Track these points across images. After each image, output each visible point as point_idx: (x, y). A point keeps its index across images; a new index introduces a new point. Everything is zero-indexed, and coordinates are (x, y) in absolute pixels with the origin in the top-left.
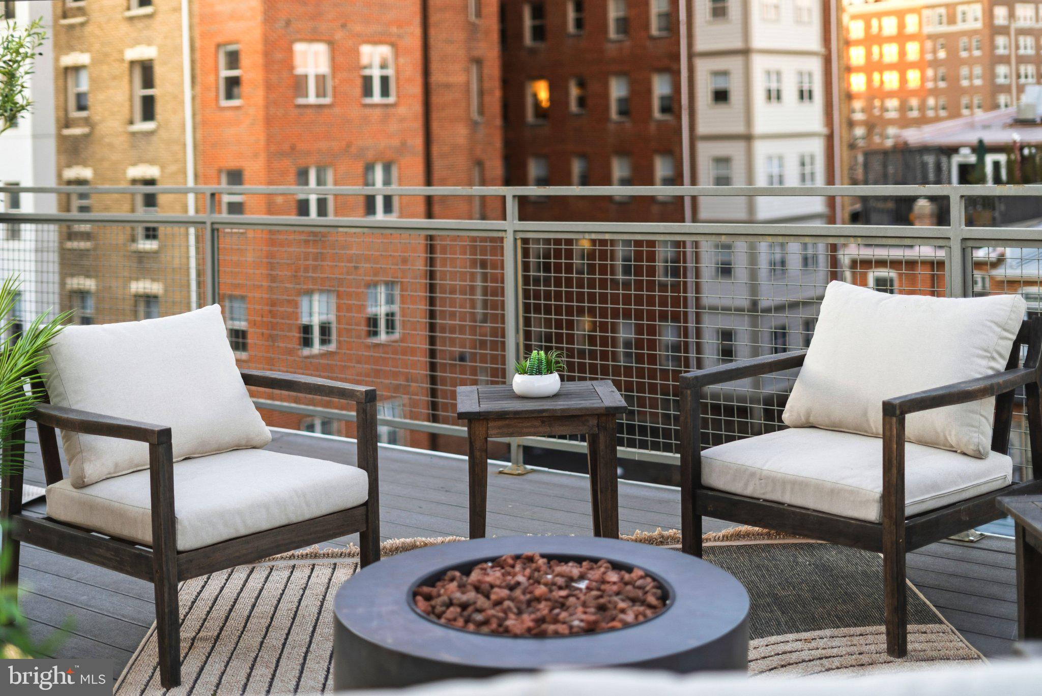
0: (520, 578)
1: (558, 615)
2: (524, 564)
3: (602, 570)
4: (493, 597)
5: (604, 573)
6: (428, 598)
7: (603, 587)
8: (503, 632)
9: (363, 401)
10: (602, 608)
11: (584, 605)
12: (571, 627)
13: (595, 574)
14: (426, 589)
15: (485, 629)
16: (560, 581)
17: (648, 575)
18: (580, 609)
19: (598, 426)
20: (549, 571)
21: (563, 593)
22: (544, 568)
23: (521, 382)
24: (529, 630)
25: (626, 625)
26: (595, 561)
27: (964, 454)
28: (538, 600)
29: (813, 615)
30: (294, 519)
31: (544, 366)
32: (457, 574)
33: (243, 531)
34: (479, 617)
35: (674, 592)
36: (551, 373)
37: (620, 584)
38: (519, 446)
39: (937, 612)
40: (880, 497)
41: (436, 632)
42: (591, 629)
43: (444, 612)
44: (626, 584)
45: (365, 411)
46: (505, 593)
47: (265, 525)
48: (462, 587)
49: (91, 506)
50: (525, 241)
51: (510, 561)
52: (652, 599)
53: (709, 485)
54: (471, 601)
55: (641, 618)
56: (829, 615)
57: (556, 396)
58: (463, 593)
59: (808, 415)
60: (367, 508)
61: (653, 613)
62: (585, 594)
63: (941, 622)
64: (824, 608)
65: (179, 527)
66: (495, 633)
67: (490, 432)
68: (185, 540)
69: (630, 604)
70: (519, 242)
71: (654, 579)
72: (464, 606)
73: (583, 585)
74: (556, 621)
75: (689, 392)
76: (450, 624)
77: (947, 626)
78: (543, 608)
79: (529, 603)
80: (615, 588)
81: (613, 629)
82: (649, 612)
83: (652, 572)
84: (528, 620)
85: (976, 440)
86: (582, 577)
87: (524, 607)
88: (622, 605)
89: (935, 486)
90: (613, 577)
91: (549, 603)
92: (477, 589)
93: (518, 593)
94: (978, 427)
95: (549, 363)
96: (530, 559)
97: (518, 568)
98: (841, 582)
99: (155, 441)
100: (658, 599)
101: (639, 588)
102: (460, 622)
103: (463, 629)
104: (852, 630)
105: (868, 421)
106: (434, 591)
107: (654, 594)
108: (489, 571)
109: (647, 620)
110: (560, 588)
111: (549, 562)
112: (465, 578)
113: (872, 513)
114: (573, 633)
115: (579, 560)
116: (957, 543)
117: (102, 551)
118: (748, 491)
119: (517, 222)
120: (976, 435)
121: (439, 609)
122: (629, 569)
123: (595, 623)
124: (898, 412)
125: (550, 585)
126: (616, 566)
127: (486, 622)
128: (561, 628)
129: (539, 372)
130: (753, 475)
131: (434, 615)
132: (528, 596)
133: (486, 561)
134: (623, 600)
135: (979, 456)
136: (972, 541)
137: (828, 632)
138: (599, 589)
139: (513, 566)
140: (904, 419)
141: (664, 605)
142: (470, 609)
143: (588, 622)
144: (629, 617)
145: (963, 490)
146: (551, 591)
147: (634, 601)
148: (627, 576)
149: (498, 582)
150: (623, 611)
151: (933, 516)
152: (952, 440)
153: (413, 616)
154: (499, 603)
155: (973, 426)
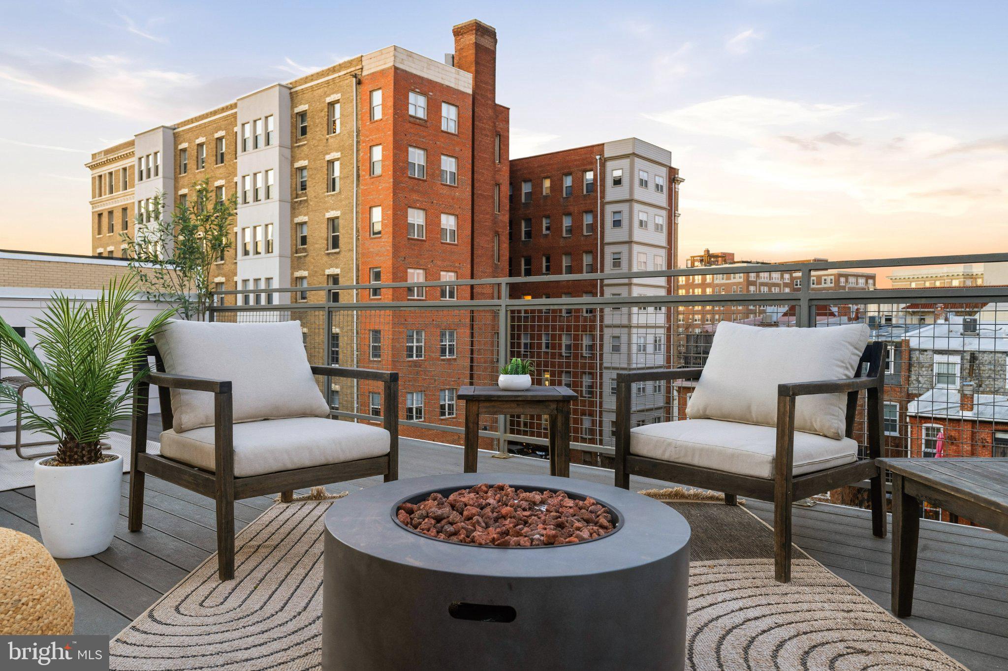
0: (491, 501)
1: (521, 529)
2: (496, 491)
3: (560, 498)
4: (465, 513)
5: (561, 500)
6: (410, 512)
7: (561, 510)
8: (469, 542)
9: (389, 381)
10: (560, 526)
11: (544, 523)
12: (532, 540)
13: (554, 501)
14: (409, 505)
15: (454, 539)
16: (525, 504)
17: (598, 503)
18: (541, 526)
19: (557, 410)
20: (515, 497)
21: (527, 513)
22: (511, 494)
23: (504, 380)
24: (493, 540)
25: (582, 541)
26: (554, 491)
27: (826, 436)
28: (504, 517)
29: (710, 549)
30: (331, 460)
31: (520, 369)
32: (439, 496)
33: (290, 466)
34: (450, 529)
35: (622, 516)
36: (525, 374)
37: (575, 508)
38: (505, 440)
39: (802, 551)
40: (773, 459)
41: (408, 538)
42: (550, 543)
43: (420, 523)
44: (580, 509)
45: (389, 388)
46: (475, 510)
47: (307, 462)
48: (440, 505)
49: (183, 445)
50: (513, 312)
51: (484, 488)
52: (603, 521)
53: (636, 453)
54: (445, 515)
55: (595, 536)
56: (722, 549)
57: (527, 390)
58: (440, 508)
59: (705, 409)
60: (389, 458)
61: (605, 533)
62: (546, 515)
63: (808, 558)
64: (717, 544)
65: (236, 458)
66: (463, 542)
67: (481, 410)
68: (241, 468)
69: (586, 524)
70: (509, 313)
71: (603, 506)
72: (438, 519)
73: (544, 508)
74: (518, 534)
75: (623, 384)
76: (424, 533)
77: (813, 561)
78: (508, 523)
79: (496, 520)
80: (571, 511)
81: (570, 543)
82: (601, 531)
83: (601, 501)
84: (493, 532)
85: (836, 425)
86: (543, 502)
87: (492, 522)
88: (577, 524)
89: (810, 456)
90: (570, 503)
91: (513, 520)
92: (453, 507)
93: (488, 510)
94: (838, 416)
95: (524, 367)
96: (501, 488)
97: (490, 494)
98: (725, 528)
99: (218, 390)
100: (609, 521)
101: (591, 512)
102: (433, 532)
103: (435, 538)
104: (742, 561)
105: (750, 412)
106: (415, 507)
107: (605, 517)
108: (466, 495)
109: (600, 538)
110: (524, 510)
111: (516, 491)
112: (444, 500)
113: (765, 472)
114: (533, 545)
115: (541, 490)
116: (798, 507)
117: (186, 477)
118: (666, 457)
119: (508, 300)
120: (836, 421)
121: (416, 521)
122: (583, 498)
123: (555, 536)
124: (791, 393)
125: (516, 508)
126: (571, 496)
127: (455, 533)
128: (523, 540)
129: (517, 373)
130: (669, 444)
131: (411, 525)
132: (495, 514)
133: (465, 488)
134: (579, 521)
135: (837, 437)
136: (809, 506)
137: (724, 561)
138: (558, 512)
139: (486, 493)
140: (795, 399)
141: (614, 527)
142: (443, 522)
143: (548, 536)
144: (585, 534)
145: (828, 461)
146: (516, 511)
147: (588, 521)
148: (581, 503)
149: (471, 502)
150: (578, 529)
151: (810, 477)
152: (817, 426)
153: (392, 525)
154: (469, 518)
155: (833, 415)
